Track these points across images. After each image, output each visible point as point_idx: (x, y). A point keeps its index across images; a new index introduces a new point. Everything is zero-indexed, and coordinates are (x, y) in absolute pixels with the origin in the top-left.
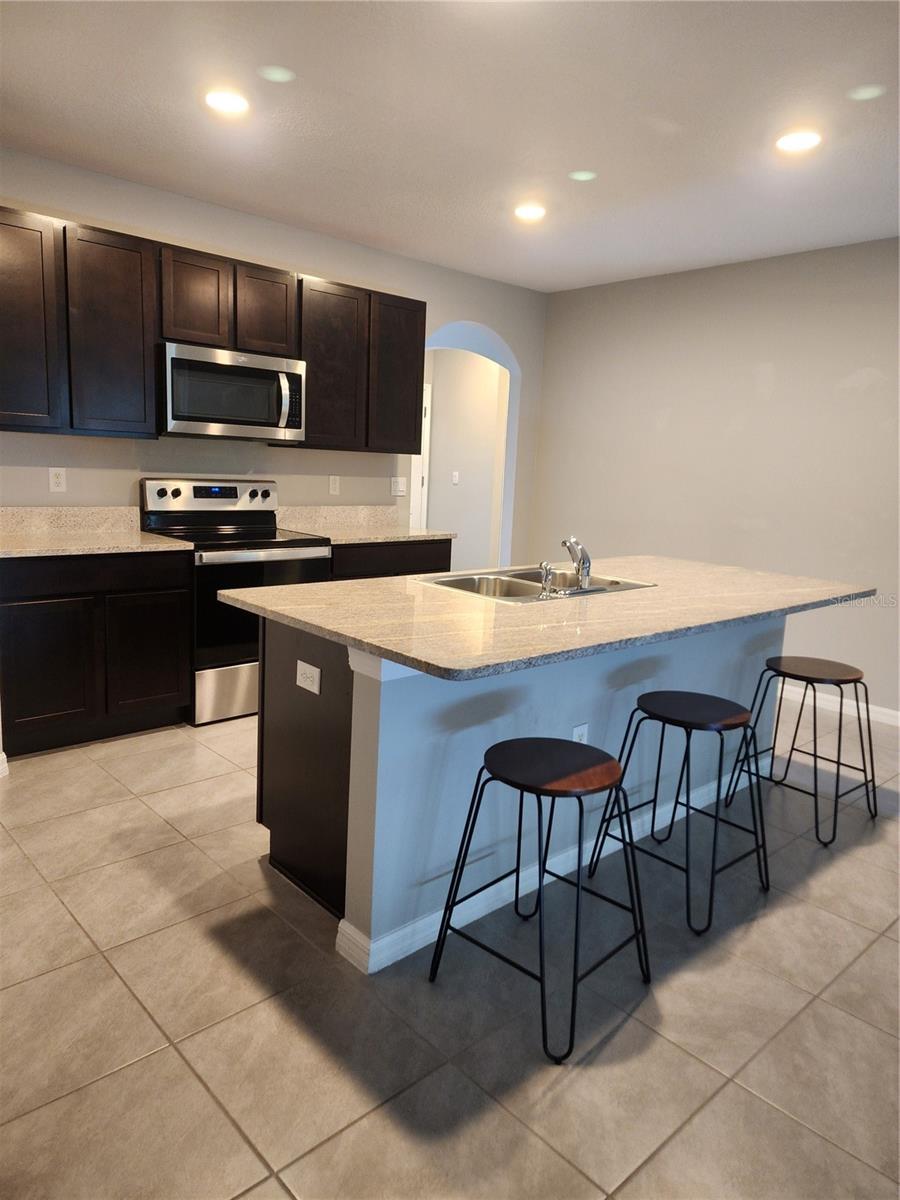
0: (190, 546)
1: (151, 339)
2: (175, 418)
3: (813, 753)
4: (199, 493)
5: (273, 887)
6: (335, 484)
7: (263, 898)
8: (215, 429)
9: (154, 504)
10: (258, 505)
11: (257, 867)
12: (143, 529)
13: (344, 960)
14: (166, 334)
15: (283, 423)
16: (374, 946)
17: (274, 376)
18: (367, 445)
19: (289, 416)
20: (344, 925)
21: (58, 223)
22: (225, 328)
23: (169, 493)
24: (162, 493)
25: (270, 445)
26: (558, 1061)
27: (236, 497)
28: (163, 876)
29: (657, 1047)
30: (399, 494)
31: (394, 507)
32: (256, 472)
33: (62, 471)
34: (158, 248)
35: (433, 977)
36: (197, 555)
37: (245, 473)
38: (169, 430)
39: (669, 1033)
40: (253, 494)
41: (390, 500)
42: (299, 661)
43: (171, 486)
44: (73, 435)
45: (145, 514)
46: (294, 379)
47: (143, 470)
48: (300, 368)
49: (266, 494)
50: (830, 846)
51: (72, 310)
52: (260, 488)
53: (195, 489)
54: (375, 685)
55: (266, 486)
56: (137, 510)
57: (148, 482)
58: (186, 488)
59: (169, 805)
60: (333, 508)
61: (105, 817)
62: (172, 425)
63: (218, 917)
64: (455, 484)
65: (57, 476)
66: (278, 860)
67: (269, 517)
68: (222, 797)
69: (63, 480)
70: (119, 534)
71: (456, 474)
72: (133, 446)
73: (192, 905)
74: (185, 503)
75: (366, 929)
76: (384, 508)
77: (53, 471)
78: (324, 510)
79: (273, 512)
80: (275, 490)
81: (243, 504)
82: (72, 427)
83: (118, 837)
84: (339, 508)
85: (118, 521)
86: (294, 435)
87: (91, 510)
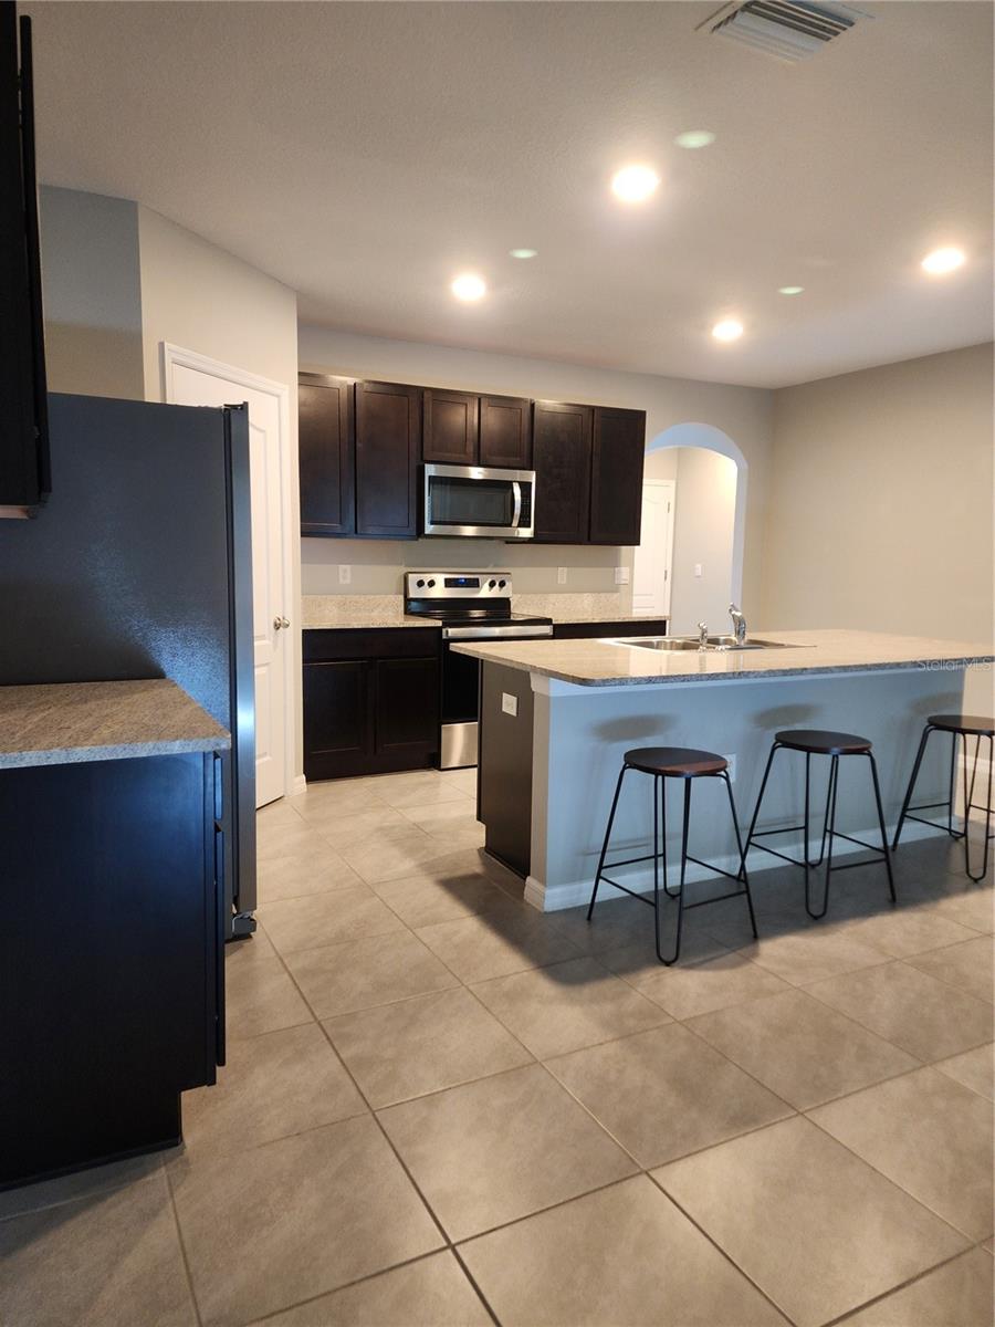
0: (439, 623)
1: (414, 464)
2: (432, 523)
3: (986, 807)
4: (449, 583)
5: (485, 864)
6: (562, 575)
7: (478, 869)
8: (469, 531)
9: (414, 593)
10: (495, 593)
11: (476, 852)
12: (405, 613)
13: (528, 904)
14: (426, 457)
15: (515, 523)
16: (549, 892)
17: (508, 485)
18: (589, 539)
19: (521, 516)
20: (529, 879)
21: (351, 381)
22: (470, 448)
23: (426, 584)
24: (420, 584)
25: (507, 543)
26: (668, 964)
27: (478, 586)
28: (410, 852)
29: (746, 968)
30: (623, 582)
31: (616, 595)
32: (495, 566)
33: (348, 567)
34: (421, 391)
35: (589, 918)
36: (444, 630)
37: (486, 567)
38: (426, 532)
39: (760, 962)
40: (492, 584)
41: (615, 589)
42: (504, 695)
43: (427, 578)
44: (357, 538)
45: (407, 600)
46: (525, 487)
47: (406, 566)
48: (532, 477)
49: (502, 584)
50: (980, 882)
51: (359, 445)
52: (498, 580)
53: (446, 580)
54: (547, 698)
55: (503, 577)
56: (402, 597)
57: (410, 575)
58: (440, 579)
59: (417, 815)
60: (561, 596)
61: (372, 819)
62: (429, 529)
63: (445, 875)
64: (698, 577)
65: (345, 571)
66: (491, 849)
67: (505, 603)
68: (455, 813)
69: (349, 575)
70: (387, 614)
71: (699, 566)
72: (399, 547)
73: (428, 868)
74: (439, 591)
75: (543, 881)
76: (608, 595)
77: (342, 567)
78: (552, 597)
79: (508, 599)
80: (510, 580)
81: (485, 592)
82: (356, 533)
83: (381, 829)
84: (566, 595)
85: (386, 606)
86: (527, 533)
87: (368, 597)
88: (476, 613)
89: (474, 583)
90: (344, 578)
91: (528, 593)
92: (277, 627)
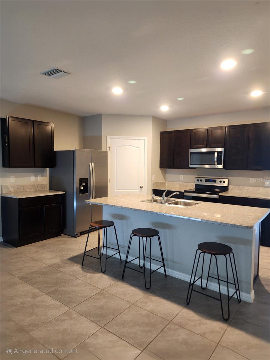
2: (191, 164)
4: (207, 181)
10: (222, 184)
14: (192, 147)
15: (216, 164)
17: (214, 153)
19: (217, 162)
23: (200, 181)
24: (198, 180)
40: (220, 182)
45: (196, 185)
46: (219, 153)
48: (223, 149)
49: (224, 182)
53: (206, 180)
57: (196, 178)
58: (204, 180)
60: (250, 187)
62: (190, 166)
65: (182, 176)
67: (226, 187)
77: (181, 175)
78: (246, 188)
79: (228, 187)
81: (218, 184)
84: (252, 187)
85: (191, 186)
86: (221, 166)
87: (186, 183)
88: (217, 190)
89: (215, 181)
90: (182, 178)
91: (236, 186)
92: (141, 188)
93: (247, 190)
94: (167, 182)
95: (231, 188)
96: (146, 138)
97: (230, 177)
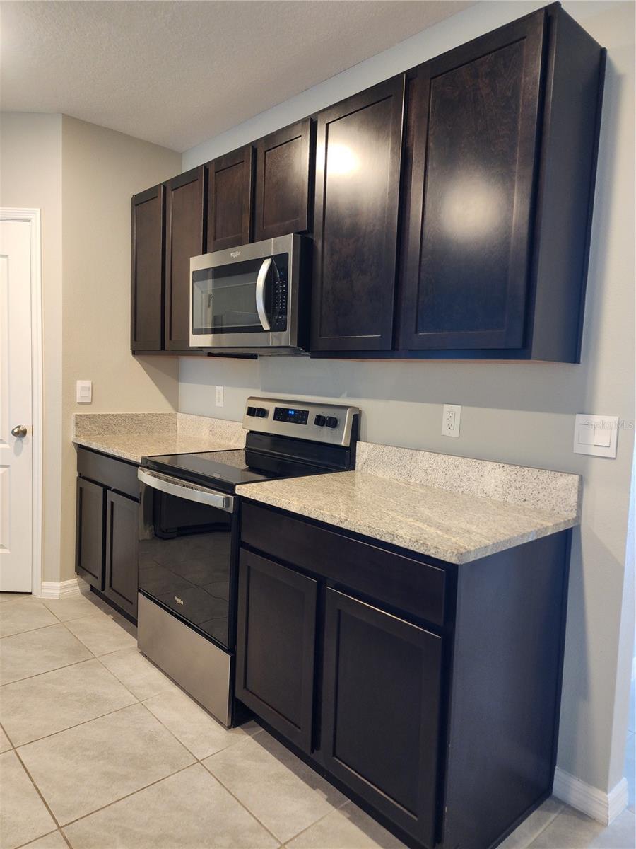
2: (195, 332)
4: (279, 416)
6: (452, 419)
10: (326, 436)
14: (209, 248)
18: (395, 346)
22: (248, 221)
27: (306, 423)
38: (191, 344)
40: (320, 421)
48: (288, 244)
49: (334, 423)
51: (167, 251)
52: (329, 414)
53: (276, 410)
55: (337, 412)
62: (193, 340)
65: (220, 393)
78: (424, 459)
82: (163, 349)
91: (386, 445)
93: (426, 471)
94: (179, 415)
95: (365, 456)
96: (35, 214)
97: (368, 397)
